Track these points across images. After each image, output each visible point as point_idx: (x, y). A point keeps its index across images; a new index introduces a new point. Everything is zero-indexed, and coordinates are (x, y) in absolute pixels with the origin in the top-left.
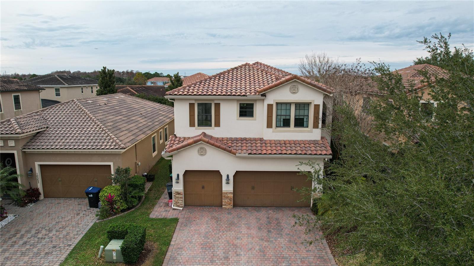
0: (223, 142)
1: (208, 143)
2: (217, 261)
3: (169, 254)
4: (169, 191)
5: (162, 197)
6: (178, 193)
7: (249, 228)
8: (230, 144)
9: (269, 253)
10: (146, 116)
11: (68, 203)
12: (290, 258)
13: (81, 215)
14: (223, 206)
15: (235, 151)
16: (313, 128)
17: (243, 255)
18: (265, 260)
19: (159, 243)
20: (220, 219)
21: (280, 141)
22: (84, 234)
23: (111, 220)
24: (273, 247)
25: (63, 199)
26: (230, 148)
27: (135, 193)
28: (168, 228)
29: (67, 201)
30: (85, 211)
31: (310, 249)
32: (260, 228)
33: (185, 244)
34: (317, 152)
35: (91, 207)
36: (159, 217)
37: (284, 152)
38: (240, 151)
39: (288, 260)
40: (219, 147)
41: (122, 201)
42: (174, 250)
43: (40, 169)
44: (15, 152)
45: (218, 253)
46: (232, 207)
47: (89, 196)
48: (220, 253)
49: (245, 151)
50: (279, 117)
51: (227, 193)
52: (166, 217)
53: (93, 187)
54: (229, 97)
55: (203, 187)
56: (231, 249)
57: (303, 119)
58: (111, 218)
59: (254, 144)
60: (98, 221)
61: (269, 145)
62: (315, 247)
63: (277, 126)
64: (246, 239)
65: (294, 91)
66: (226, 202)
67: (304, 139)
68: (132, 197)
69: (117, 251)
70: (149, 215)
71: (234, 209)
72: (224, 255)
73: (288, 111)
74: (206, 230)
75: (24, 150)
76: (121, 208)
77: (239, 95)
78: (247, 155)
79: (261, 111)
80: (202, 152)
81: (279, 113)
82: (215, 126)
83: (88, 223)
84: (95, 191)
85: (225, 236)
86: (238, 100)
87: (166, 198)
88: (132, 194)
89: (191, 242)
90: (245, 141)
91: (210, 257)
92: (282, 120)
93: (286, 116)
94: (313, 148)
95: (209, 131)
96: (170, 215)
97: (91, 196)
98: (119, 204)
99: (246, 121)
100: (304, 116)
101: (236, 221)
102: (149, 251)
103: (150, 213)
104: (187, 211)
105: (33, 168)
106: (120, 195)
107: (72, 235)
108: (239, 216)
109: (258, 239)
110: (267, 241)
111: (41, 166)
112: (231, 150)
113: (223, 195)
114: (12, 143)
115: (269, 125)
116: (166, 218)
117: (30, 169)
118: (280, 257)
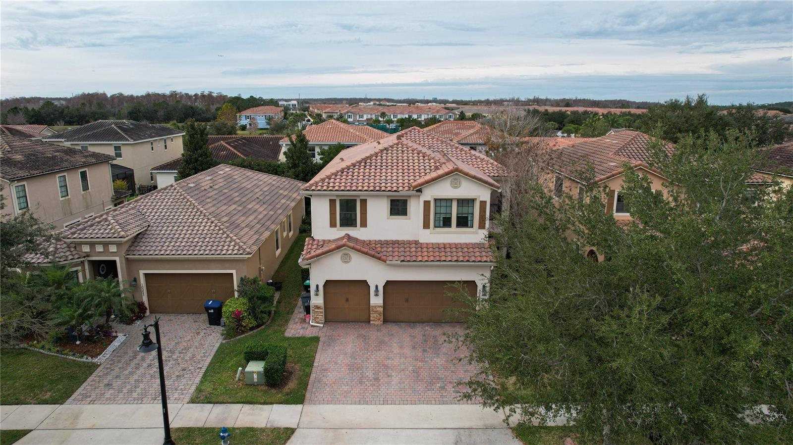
0: (371, 246)
1: (353, 248)
2: (366, 383)
3: (313, 376)
4: (306, 305)
5: (296, 311)
6: (318, 307)
7: (401, 347)
8: (379, 249)
9: (423, 374)
10: (265, 200)
11: (182, 320)
12: (445, 378)
13: (202, 334)
14: (371, 322)
15: (384, 258)
16: (479, 229)
17: (394, 376)
18: (418, 380)
19: (300, 365)
20: (367, 338)
21: (438, 244)
22: (212, 356)
23: (239, 339)
24: (428, 367)
25: (174, 314)
26: (379, 253)
27: (265, 307)
28: (309, 348)
29: (179, 317)
30: (205, 329)
31: (469, 369)
32: (414, 348)
33: (330, 365)
34: (481, 259)
35: (210, 324)
36: (297, 336)
37: (443, 258)
38: (390, 258)
39: (444, 380)
40: (366, 253)
41: (250, 317)
42: (318, 371)
43: (145, 279)
44: (117, 259)
45: (367, 374)
46: (382, 322)
47: (209, 311)
48: (370, 374)
49: (396, 258)
50: (438, 216)
51: (375, 307)
52: (304, 335)
53: (213, 301)
54: (378, 192)
55: (347, 300)
56: (381, 370)
57: (467, 218)
58: (239, 337)
59: (408, 249)
60: (224, 342)
61: (425, 249)
62: (474, 368)
63: (436, 226)
64: (398, 360)
65: (456, 186)
66: (374, 317)
67: (468, 241)
68: (262, 312)
69: (258, 373)
70: (283, 332)
71: (384, 325)
72: (373, 376)
73: (448, 209)
74: (353, 350)
75: (128, 257)
76: (249, 325)
77: (389, 191)
78: (399, 262)
79: (415, 208)
80: (346, 259)
81: (438, 211)
82: (361, 227)
83: (213, 343)
84: (217, 306)
85: (375, 356)
86: (388, 196)
87: (300, 313)
88: (261, 308)
89: (336, 363)
90: (397, 245)
91: (359, 378)
92: (442, 219)
93: (446, 213)
94: (478, 254)
95: (354, 232)
96: (309, 333)
97: (212, 311)
98: (247, 321)
99: (398, 220)
100: (468, 214)
101: (386, 339)
102: (291, 373)
103: (284, 331)
104: (329, 328)
105: (137, 278)
106: (248, 309)
107: (199, 357)
108: (390, 334)
109: (411, 359)
110: (422, 361)
111: (146, 275)
112: (381, 257)
113: (371, 309)
114: (113, 248)
115: (426, 226)
116: (304, 337)
117: (133, 279)
118: (435, 378)
